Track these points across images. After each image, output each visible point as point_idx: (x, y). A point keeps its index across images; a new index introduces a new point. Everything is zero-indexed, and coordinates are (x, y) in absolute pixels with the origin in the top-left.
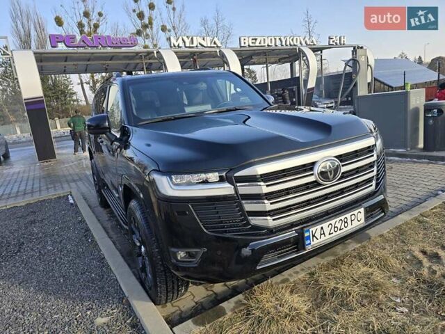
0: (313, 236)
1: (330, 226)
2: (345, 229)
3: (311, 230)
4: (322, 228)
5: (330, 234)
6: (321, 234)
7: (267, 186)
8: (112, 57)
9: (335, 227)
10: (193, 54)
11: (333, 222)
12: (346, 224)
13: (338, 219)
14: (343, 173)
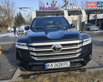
0: (48, 66)
1: (55, 64)
2: (61, 66)
3: (48, 64)
4: (52, 64)
5: (55, 66)
6: (51, 66)
7: (35, 49)
8: (54, 12)
9: (57, 65)
10: (74, 11)
11: (56, 63)
12: (61, 65)
13: (58, 63)
14: (62, 50)
